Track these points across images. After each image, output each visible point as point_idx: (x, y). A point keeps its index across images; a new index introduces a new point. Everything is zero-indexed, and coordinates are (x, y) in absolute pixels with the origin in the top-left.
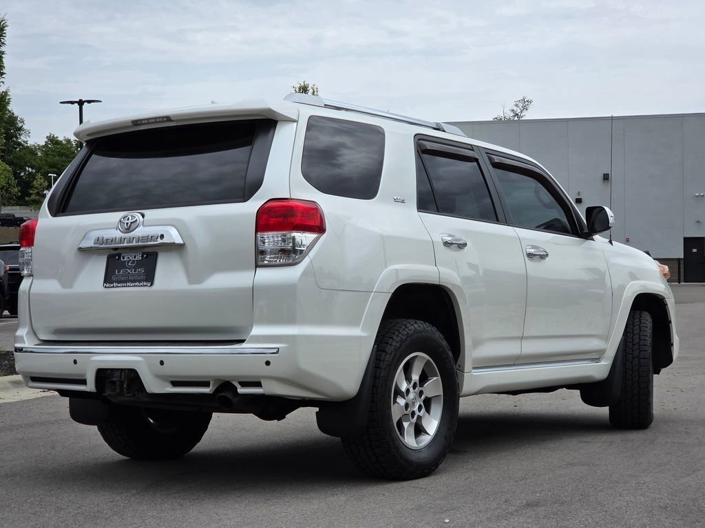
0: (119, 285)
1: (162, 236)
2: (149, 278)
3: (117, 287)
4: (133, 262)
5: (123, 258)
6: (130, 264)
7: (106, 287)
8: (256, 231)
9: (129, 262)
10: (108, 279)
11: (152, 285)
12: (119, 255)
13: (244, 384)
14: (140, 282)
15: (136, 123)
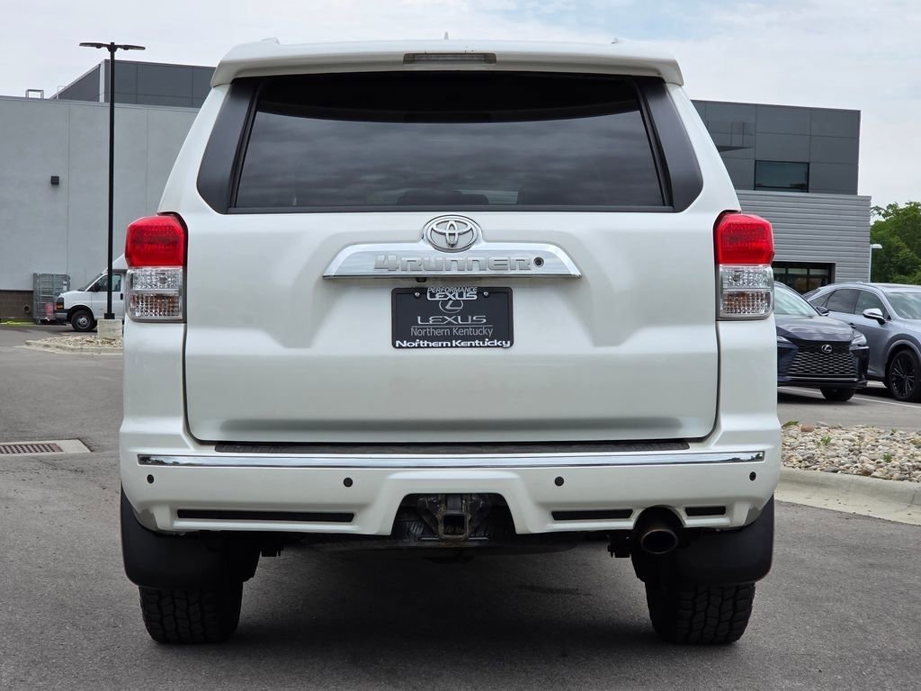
0: (434, 344)
1: (539, 262)
2: (503, 331)
3: (428, 347)
4: (456, 303)
5: (433, 295)
6: (448, 307)
7: (400, 347)
8: (717, 263)
9: (444, 303)
10: (402, 332)
11: (511, 345)
12: (423, 291)
13: (692, 512)
14: (482, 339)
15: (411, 58)
